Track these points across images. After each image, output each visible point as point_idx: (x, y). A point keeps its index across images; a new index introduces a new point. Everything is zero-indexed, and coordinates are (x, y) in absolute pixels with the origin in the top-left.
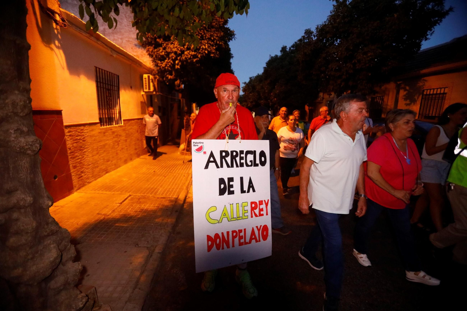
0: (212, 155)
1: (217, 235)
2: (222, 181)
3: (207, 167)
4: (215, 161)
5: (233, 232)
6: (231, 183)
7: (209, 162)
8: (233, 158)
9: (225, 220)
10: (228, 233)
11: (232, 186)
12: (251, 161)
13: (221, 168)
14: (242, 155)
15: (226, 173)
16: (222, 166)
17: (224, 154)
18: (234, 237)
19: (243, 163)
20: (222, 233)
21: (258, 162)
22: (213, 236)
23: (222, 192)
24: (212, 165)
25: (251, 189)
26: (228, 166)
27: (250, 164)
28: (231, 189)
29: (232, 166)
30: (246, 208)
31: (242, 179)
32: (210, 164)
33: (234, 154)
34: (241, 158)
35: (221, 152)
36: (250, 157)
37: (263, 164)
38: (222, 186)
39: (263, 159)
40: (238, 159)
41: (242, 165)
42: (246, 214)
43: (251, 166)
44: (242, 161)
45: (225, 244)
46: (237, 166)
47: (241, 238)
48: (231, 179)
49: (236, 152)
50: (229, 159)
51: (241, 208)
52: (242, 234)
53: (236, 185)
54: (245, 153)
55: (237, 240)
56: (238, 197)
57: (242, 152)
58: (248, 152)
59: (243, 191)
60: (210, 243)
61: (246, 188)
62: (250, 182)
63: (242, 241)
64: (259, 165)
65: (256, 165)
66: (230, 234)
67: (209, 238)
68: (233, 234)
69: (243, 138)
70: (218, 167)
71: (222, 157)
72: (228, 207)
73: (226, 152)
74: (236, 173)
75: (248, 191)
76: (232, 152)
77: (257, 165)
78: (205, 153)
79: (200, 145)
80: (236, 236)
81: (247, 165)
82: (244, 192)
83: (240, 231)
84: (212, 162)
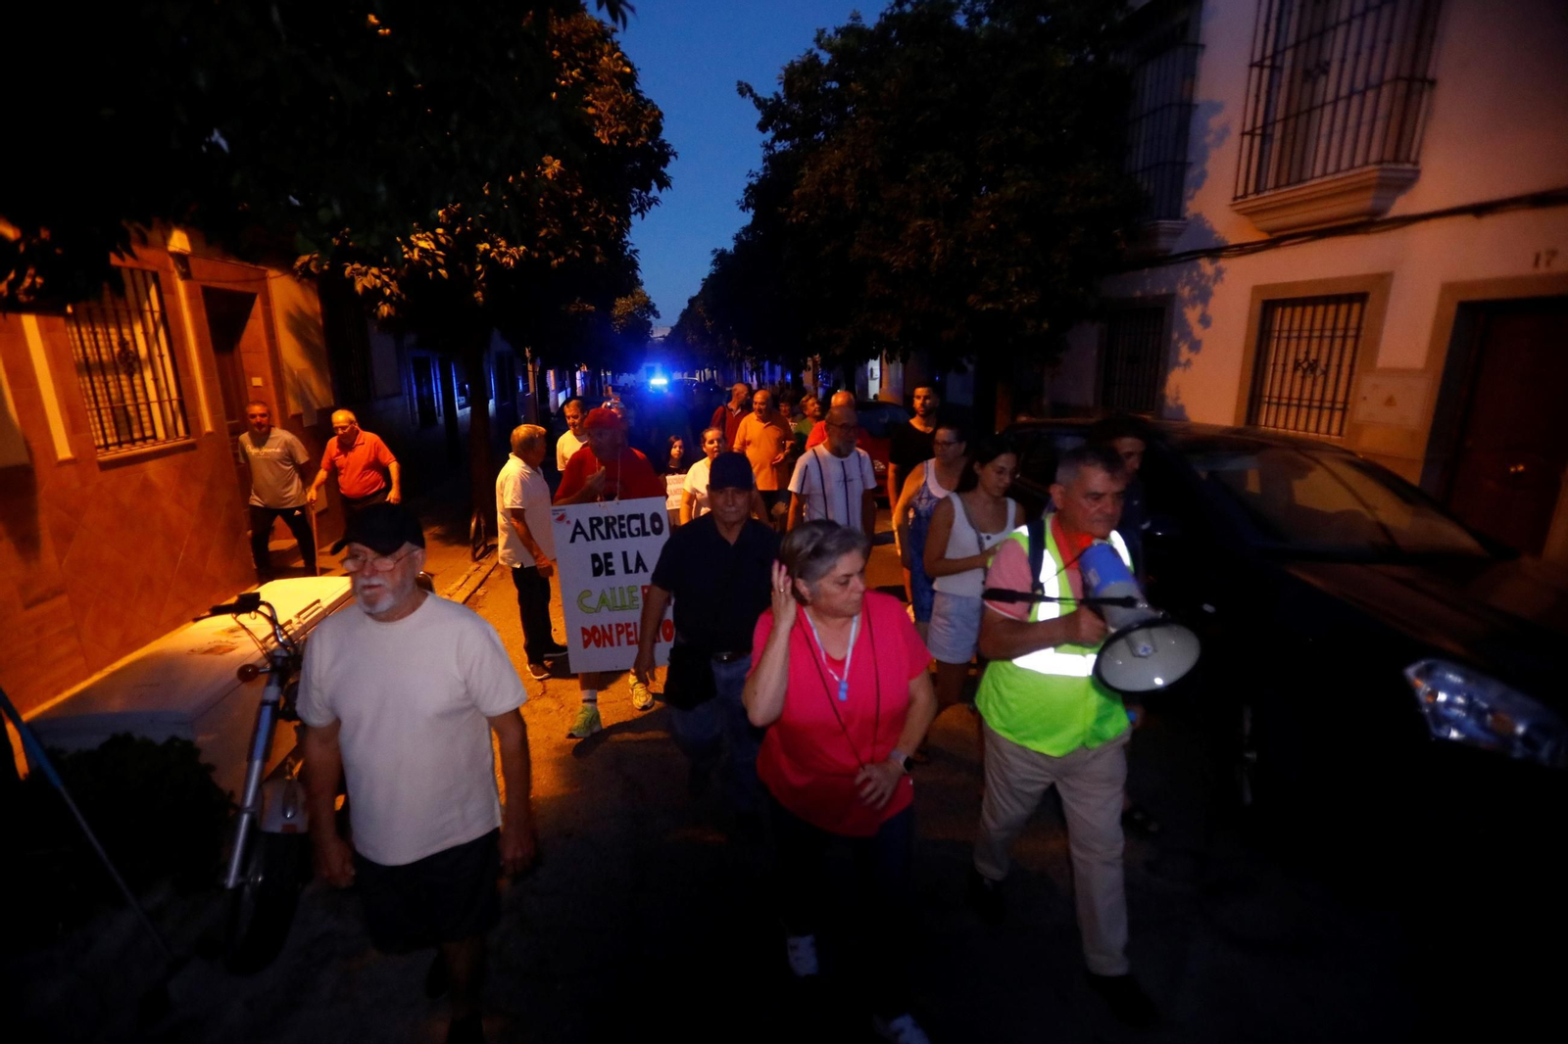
0: (578, 524)
1: (594, 628)
2: (595, 557)
3: (573, 540)
4: (583, 532)
5: (618, 625)
6: (609, 560)
7: (575, 533)
8: (609, 526)
9: (604, 609)
10: (610, 626)
11: (611, 564)
12: (637, 529)
13: (592, 542)
14: (622, 522)
15: (600, 546)
16: (594, 538)
17: (596, 523)
18: (619, 633)
19: (625, 533)
20: (602, 626)
21: (648, 528)
22: (589, 628)
23: (597, 572)
24: (580, 538)
25: (641, 568)
26: (603, 538)
27: (635, 533)
28: (610, 568)
29: (609, 537)
30: (634, 594)
31: (625, 554)
32: (577, 536)
33: (611, 520)
34: (622, 526)
35: (591, 519)
36: (636, 524)
37: (658, 531)
38: (597, 564)
39: (657, 525)
40: (616, 527)
41: (623, 535)
42: (635, 603)
43: (638, 535)
44: (623, 530)
45: (606, 641)
46: (616, 537)
47: (629, 635)
48: (608, 555)
49: (613, 518)
50: (603, 528)
51: (626, 595)
52: (631, 629)
53: (617, 563)
54: (626, 518)
55: (623, 637)
56: (620, 578)
57: (621, 517)
58: (632, 517)
59: (627, 571)
60: (586, 637)
61: (632, 567)
62: (639, 558)
63: (632, 638)
64: (652, 533)
65: (646, 534)
66: (614, 627)
67: (584, 631)
68: (617, 629)
69: (621, 498)
70: (588, 539)
71: (593, 527)
72: (608, 593)
73: (599, 520)
74: (615, 546)
75: (637, 571)
76: (607, 518)
77: (648, 534)
78: (568, 522)
79: (560, 513)
80: (622, 632)
81: (632, 535)
82: (631, 572)
83: (628, 625)
84: (579, 533)
